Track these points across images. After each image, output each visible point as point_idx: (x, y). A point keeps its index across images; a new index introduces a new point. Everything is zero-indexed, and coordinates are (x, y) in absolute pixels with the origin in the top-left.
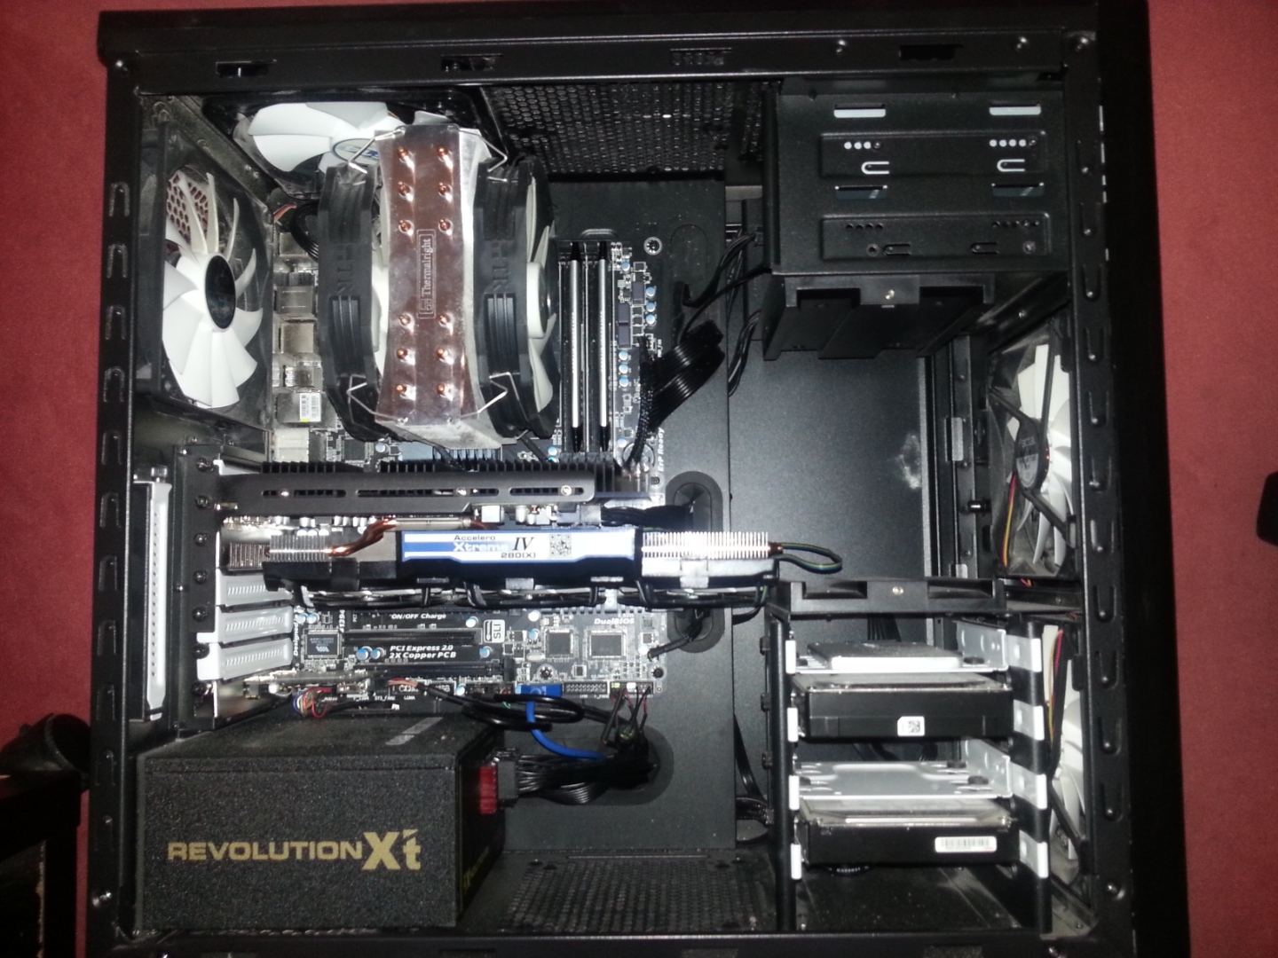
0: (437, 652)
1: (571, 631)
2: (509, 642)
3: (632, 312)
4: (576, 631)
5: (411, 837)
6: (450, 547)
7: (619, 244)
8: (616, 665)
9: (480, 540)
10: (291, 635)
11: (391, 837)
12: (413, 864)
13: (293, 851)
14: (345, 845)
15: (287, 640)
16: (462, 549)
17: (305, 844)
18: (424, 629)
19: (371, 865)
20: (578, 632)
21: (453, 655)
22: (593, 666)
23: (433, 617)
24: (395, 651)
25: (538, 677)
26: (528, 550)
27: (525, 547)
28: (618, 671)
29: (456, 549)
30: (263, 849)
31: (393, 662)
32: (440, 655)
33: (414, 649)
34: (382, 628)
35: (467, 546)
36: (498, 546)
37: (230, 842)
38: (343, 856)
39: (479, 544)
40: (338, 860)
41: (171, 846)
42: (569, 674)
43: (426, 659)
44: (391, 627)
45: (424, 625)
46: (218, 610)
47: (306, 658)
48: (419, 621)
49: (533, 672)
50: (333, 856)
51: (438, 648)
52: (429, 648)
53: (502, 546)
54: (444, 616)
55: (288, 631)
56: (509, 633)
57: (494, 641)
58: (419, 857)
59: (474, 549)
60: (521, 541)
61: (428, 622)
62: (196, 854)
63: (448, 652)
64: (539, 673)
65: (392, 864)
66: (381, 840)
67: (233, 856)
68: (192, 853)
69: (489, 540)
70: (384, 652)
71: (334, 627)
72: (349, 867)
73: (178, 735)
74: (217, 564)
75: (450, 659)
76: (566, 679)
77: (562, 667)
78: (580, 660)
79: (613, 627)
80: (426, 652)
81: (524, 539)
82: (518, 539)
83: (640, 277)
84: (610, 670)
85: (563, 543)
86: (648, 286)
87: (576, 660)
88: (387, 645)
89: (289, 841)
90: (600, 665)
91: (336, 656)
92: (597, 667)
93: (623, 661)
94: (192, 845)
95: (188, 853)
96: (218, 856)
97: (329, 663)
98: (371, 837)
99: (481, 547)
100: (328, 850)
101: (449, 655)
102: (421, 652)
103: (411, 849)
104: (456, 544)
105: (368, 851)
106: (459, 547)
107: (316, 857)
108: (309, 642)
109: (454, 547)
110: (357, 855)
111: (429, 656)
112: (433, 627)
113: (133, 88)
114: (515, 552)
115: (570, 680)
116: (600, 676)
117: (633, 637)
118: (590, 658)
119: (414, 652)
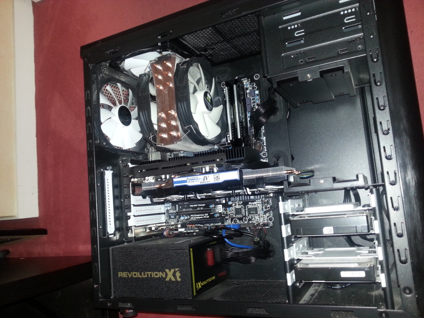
0: (203, 216)
1: (242, 207)
2: (224, 212)
3: (252, 100)
4: (243, 207)
5: (177, 271)
6: (185, 181)
7: (246, 78)
8: (257, 217)
9: (194, 179)
10: (164, 213)
11: (172, 271)
12: (179, 279)
13: (148, 274)
14: (161, 273)
15: (164, 215)
16: (189, 182)
17: (151, 273)
18: (199, 209)
19: (168, 279)
20: (244, 207)
21: (208, 217)
22: (250, 218)
23: (201, 205)
24: (192, 217)
25: (233, 223)
26: (208, 180)
27: (207, 179)
28: (257, 220)
29: (188, 182)
30: (141, 275)
31: (192, 220)
32: (204, 217)
33: (197, 215)
34: (188, 210)
35: (190, 181)
36: (199, 180)
37: (133, 272)
38: (160, 277)
39: (194, 180)
40: (159, 277)
41: (119, 273)
42: (243, 221)
43: (200, 219)
44: (190, 209)
45: (199, 208)
46: (132, 206)
47: (169, 220)
48: (198, 207)
49: (232, 221)
50: (158, 277)
51: (204, 215)
52: (201, 215)
53: (200, 180)
54: (204, 205)
55: (164, 212)
56: (223, 209)
57: (219, 212)
58: (180, 277)
59: (192, 181)
60: (205, 177)
61: (200, 207)
62: (125, 275)
63: (206, 216)
64: (233, 221)
65: (173, 279)
66: (170, 272)
67: (134, 276)
68: (124, 275)
69: (196, 178)
70: (189, 217)
71: (175, 210)
72: (162, 279)
73: (125, 242)
74: (131, 193)
75: (207, 218)
76: (242, 223)
77: (240, 219)
78: (245, 216)
79: (255, 204)
80: (200, 216)
81: (206, 177)
82: (204, 177)
83: (253, 88)
84: (255, 219)
85: (217, 177)
86: (256, 90)
87: (244, 216)
88: (189, 215)
89: (147, 272)
90: (252, 217)
91: (176, 219)
92: (251, 218)
93: (259, 216)
94: (124, 273)
95: (123, 275)
96: (130, 276)
97: (175, 221)
98: (167, 270)
99: (194, 181)
100: (156, 275)
101: (207, 217)
102: (199, 216)
103: (178, 274)
104: (187, 180)
105: (166, 274)
106: (188, 181)
107: (154, 277)
108: (169, 215)
109: (187, 181)
110: (164, 276)
111: (201, 217)
112: (202, 208)
113: (89, 64)
114: (204, 181)
115: (243, 223)
116: (252, 221)
117: (262, 208)
118: (248, 216)
119: (197, 217)
